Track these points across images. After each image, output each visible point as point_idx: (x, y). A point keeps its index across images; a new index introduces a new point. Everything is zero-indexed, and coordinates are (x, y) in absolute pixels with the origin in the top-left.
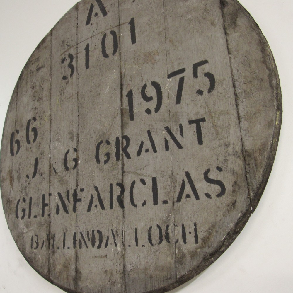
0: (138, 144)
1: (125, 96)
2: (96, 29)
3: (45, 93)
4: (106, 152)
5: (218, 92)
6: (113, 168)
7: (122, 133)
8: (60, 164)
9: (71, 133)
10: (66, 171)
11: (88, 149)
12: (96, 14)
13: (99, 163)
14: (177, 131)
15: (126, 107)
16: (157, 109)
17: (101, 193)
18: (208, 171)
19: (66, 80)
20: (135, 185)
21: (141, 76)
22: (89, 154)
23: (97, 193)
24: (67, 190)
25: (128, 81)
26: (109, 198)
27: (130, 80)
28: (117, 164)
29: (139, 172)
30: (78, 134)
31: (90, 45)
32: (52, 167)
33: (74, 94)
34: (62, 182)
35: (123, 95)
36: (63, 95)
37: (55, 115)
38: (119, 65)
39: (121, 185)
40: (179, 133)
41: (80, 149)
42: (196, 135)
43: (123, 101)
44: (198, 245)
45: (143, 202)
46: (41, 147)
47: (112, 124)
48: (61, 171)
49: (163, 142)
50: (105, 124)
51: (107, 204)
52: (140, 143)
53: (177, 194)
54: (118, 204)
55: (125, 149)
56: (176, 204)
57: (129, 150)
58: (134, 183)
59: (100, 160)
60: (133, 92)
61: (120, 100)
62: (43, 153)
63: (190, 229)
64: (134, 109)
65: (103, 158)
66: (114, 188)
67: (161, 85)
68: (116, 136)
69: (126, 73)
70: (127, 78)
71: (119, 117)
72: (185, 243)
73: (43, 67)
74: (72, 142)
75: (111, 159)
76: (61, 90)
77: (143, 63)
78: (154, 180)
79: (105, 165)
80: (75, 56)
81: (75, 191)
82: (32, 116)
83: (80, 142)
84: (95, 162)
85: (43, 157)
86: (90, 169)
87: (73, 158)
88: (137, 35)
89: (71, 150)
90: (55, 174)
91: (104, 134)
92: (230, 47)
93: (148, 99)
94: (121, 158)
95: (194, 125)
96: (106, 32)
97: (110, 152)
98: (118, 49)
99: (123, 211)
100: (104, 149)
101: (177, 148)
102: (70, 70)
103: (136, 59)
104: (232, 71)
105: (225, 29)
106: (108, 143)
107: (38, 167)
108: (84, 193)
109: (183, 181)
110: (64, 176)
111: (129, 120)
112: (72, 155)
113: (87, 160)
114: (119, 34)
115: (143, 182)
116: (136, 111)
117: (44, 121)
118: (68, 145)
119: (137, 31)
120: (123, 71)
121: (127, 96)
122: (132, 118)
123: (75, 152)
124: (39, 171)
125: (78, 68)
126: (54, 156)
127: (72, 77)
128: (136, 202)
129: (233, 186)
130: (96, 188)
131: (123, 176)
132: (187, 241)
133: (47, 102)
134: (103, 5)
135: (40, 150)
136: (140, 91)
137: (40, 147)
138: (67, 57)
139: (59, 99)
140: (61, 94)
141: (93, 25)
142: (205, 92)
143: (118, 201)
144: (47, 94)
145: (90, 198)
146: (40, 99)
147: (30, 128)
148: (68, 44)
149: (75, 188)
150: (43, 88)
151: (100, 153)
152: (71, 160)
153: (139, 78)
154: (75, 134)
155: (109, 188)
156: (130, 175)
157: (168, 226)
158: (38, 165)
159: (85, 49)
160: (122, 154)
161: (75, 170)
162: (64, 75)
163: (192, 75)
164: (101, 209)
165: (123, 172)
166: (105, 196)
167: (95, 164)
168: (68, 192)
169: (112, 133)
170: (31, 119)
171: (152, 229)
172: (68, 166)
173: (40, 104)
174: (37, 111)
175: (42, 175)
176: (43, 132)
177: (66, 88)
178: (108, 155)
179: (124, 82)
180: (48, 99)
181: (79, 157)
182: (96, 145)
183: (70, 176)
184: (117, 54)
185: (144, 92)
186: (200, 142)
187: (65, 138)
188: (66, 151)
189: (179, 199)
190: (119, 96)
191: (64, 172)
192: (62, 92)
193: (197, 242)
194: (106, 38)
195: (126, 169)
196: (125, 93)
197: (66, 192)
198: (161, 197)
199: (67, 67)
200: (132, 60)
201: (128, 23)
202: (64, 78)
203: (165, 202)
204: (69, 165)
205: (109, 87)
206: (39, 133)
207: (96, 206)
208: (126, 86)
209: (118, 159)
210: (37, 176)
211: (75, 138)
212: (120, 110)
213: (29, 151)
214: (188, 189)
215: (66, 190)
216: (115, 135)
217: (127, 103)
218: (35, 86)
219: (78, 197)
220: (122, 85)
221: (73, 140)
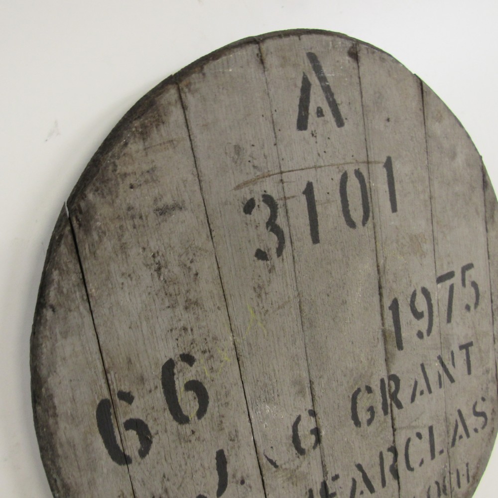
0: (411, 385)
1: (388, 309)
2: (325, 152)
3: (207, 288)
4: (368, 405)
5: (482, 308)
6: (381, 428)
7: (388, 371)
8: (285, 448)
9: (297, 382)
10: (301, 457)
11: (336, 407)
12: (320, 113)
13: (360, 426)
14: (449, 360)
15: (390, 328)
16: (429, 331)
17: (366, 471)
18: (476, 404)
19: (269, 262)
20: (411, 444)
21: (409, 277)
22: (339, 416)
23: (361, 474)
24: (308, 489)
25: (391, 282)
26: (379, 475)
27: (393, 282)
28: (385, 421)
29: (414, 424)
30: (311, 382)
31: (315, 185)
32: (264, 457)
33: (292, 297)
34: (294, 479)
35: (383, 307)
36: (263, 296)
37: (249, 344)
38: (375, 249)
39: (393, 450)
40: (451, 362)
41: (319, 410)
42: (466, 364)
43: (385, 316)
44: (469, 484)
45: (419, 461)
46: (228, 424)
47: (372, 358)
48: (289, 459)
49: (437, 378)
50: (362, 359)
51: (376, 483)
52: (413, 384)
53: (451, 438)
54: (391, 477)
55: (394, 396)
56: (451, 450)
57: (400, 396)
58: (409, 440)
59: (360, 420)
60: (399, 303)
61: (380, 315)
62: (237, 436)
63: (463, 472)
64: (402, 332)
65: (363, 416)
66: (384, 457)
67: (431, 293)
68: (380, 378)
69: (387, 267)
70: (390, 277)
71: (381, 346)
72: (459, 487)
73: (178, 207)
74: (302, 399)
75: (376, 415)
76: (256, 286)
77: (410, 254)
78: (431, 429)
79: (368, 428)
80: (280, 203)
81: (324, 485)
82: (176, 351)
83: (319, 397)
84: (353, 426)
85: (236, 446)
86: (346, 439)
87: (310, 430)
88: (398, 197)
89: (305, 415)
90: (274, 469)
91: (360, 376)
92: (489, 250)
93: (418, 315)
94: (389, 410)
95: (464, 351)
96: (346, 168)
97: (374, 405)
98: (371, 214)
99: (399, 483)
100: (363, 402)
101: (450, 382)
102: (275, 238)
103: (400, 243)
104: (490, 282)
105: (486, 223)
106: (369, 390)
107: (230, 470)
108: (340, 481)
109: (456, 421)
110: (298, 466)
111: (397, 349)
112: (307, 425)
113: (337, 427)
114: (370, 182)
115: (419, 436)
116: (404, 334)
117: (221, 362)
118: (295, 408)
119: (397, 186)
120: (381, 262)
121: (390, 308)
122: (400, 346)
123: (312, 418)
124: (234, 476)
125: (294, 238)
126: (265, 436)
127: (281, 257)
128: (412, 464)
129: (492, 414)
130: (359, 467)
131: (394, 435)
132: (461, 485)
133: (219, 312)
134: (332, 95)
135: (227, 430)
136: (409, 302)
137: (224, 425)
138: (259, 201)
139: (256, 308)
140: (259, 296)
141: (315, 137)
142: (472, 308)
143: (392, 473)
144: (215, 292)
145: (350, 484)
146: (191, 304)
147: (177, 382)
148: (256, 163)
149: (322, 480)
150: (197, 274)
151: (359, 410)
152: (307, 433)
153: (406, 278)
154: (306, 383)
155: (378, 460)
156: (404, 431)
157: (445, 478)
158: (228, 466)
159: (304, 193)
160: (391, 405)
161: (318, 449)
162: (258, 247)
163: (460, 282)
164: (369, 493)
165: (394, 430)
166: (374, 474)
167: (353, 429)
168: (311, 491)
169: (374, 372)
170: (176, 359)
171: (431, 488)
172: (303, 446)
173: (198, 319)
174: (191, 337)
175: (243, 482)
176: (224, 390)
177: (269, 282)
178: (371, 410)
179: (384, 282)
180: (218, 305)
181: (321, 424)
182: (351, 397)
183: (309, 463)
184: (370, 224)
185: (414, 304)
186: (469, 372)
187: (286, 394)
188: (294, 419)
189: (453, 444)
190: (378, 308)
191: (298, 459)
192: (259, 290)
193: (468, 481)
194: (348, 184)
195: (397, 426)
196: (387, 303)
197: (306, 493)
198: (438, 448)
199: (263, 228)
200: (395, 245)
201: (383, 164)
202: (261, 255)
203: (441, 452)
204: (306, 445)
205: (362, 290)
206: (211, 393)
207: (362, 493)
208: (388, 291)
209: (386, 413)
210: (231, 488)
211: (308, 390)
212: (381, 333)
213: (190, 441)
214: (461, 429)
215: (306, 489)
216: (379, 375)
217: (392, 320)
218: (163, 263)
219: (330, 492)
220: (380, 288)
221: (304, 396)
